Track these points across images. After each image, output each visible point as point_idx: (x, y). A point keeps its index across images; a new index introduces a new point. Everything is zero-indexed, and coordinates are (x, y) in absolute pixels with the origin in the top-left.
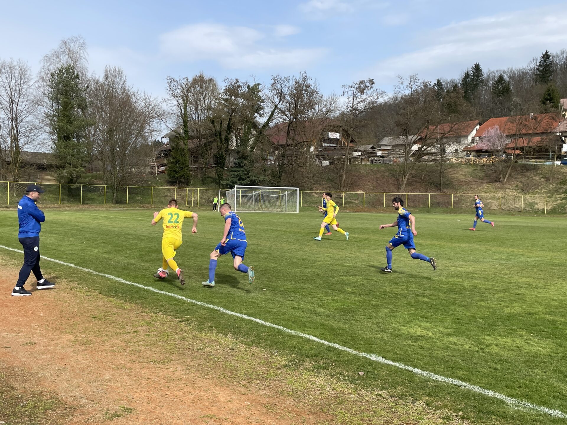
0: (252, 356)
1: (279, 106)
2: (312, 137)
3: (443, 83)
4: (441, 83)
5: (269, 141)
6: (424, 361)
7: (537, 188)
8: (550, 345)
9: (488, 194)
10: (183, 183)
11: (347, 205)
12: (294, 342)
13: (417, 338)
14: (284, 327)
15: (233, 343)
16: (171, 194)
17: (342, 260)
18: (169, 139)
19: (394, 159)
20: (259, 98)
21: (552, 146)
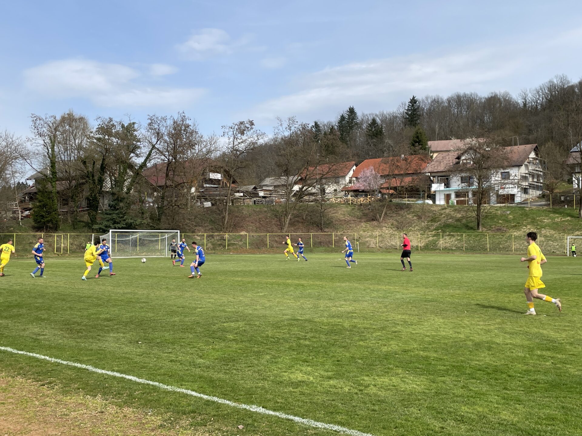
0: (123, 418)
1: (156, 146)
2: (193, 178)
3: (321, 125)
4: (318, 125)
5: (147, 182)
6: (305, 408)
7: (411, 226)
8: (425, 381)
9: (366, 233)
10: (51, 228)
11: (231, 247)
12: (170, 399)
13: (298, 384)
14: (160, 383)
15: (102, 405)
17: (224, 306)
18: (34, 180)
19: (276, 200)
20: (135, 138)
21: (422, 186)
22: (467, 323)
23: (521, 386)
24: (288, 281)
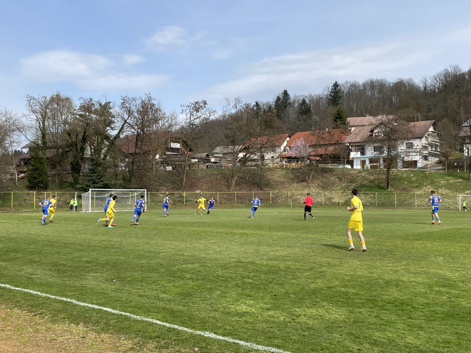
0: (101, 342)
1: (128, 121)
2: (157, 147)
3: (261, 105)
4: (259, 104)
5: (120, 150)
6: (248, 334)
7: (334, 186)
8: (345, 312)
9: (297, 191)
10: (41, 187)
11: (188, 203)
12: (139, 326)
13: (243, 314)
14: (130, 314)
15: (84, 332)
16: (31, 197)
17: (183, 251)
18: (28, 149)
19: (224, 165)
20: (110, 115)
21: (342, 154)
22: (379, 265)
23: (422, 316)
24: (234, 231)
